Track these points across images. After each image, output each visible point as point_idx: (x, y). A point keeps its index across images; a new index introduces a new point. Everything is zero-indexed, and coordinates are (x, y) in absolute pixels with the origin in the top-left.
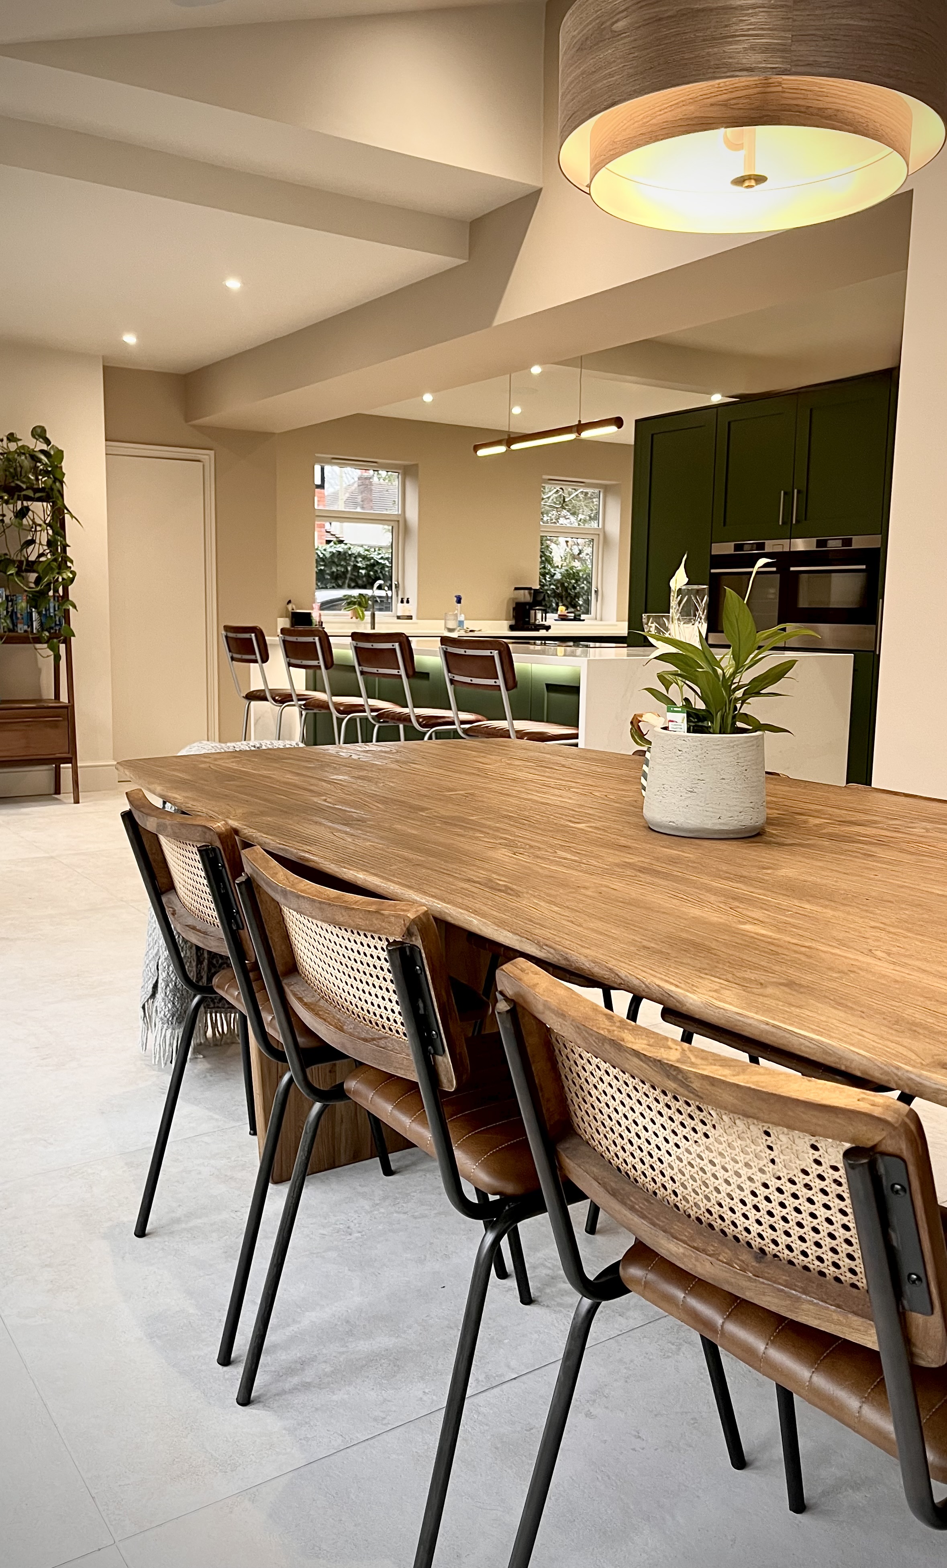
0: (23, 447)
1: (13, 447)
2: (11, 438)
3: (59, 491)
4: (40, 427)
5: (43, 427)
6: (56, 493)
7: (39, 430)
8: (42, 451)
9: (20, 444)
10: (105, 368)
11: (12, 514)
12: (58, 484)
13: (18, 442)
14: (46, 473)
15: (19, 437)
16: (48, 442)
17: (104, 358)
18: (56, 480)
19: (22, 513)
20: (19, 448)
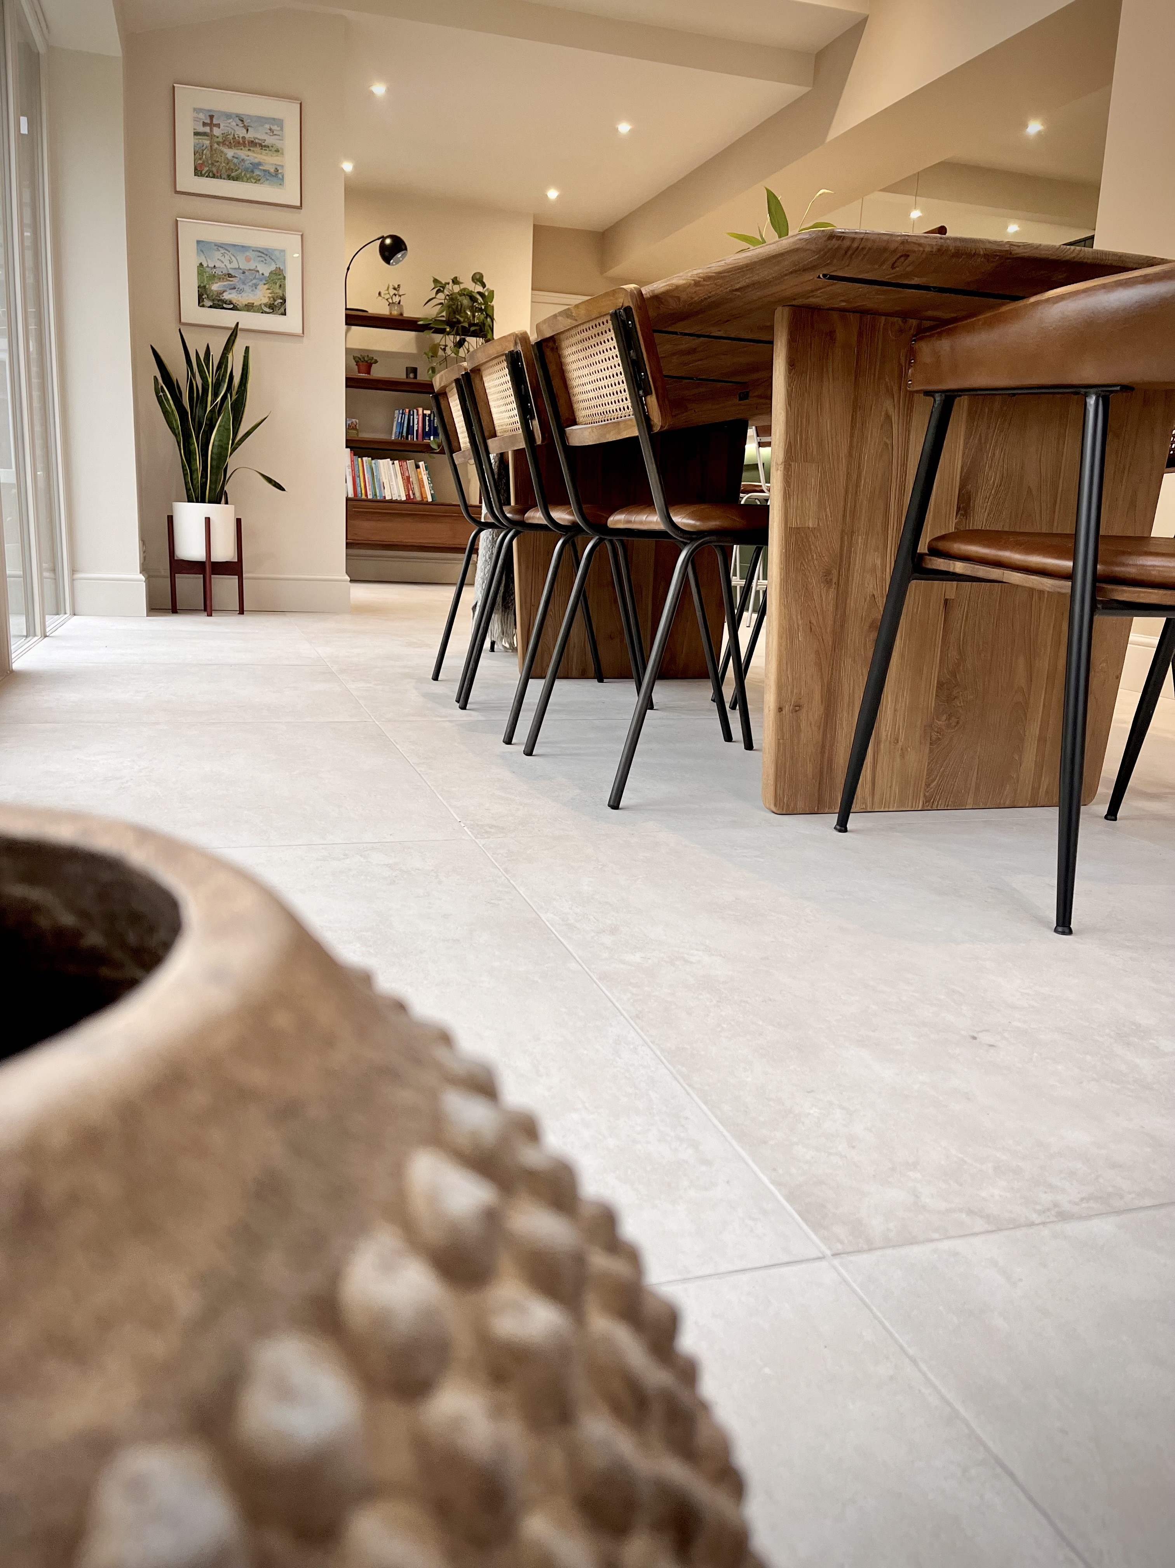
0: (464, 289)
1: (456, 289)
2: (455, 281)
3: (489, 326)
4: (479, 273)
5: (481, 274)
6: (487, 328)
7: (478, 277)
8: (479, 293)
9: (462, 286)
10: (534, 226)
11: (452, 344)
12: (488, 319)
13: (461, 285)
14: (481, 310)
15: (461, 281)
16: (484, 286)
17: (535, 217)
18: (487, 315)
19: (460, 344)
20: (461, 290)
